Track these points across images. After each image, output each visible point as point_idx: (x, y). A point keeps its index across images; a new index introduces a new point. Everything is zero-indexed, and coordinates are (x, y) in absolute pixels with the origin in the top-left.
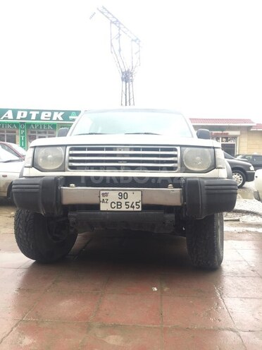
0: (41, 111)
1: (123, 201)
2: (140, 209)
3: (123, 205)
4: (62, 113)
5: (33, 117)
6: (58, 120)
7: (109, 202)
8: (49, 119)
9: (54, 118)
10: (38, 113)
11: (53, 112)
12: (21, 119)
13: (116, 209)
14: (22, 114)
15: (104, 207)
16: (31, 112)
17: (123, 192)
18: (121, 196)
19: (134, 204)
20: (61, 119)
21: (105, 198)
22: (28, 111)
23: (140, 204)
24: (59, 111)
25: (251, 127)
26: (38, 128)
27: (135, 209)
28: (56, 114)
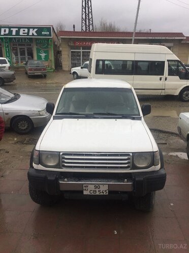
0: (19, 28)
1: (97, 190)
2: (107, 194)
3: (97, 192)
4: (36, 30)
5: (14, 33)
6: (33, 35)
7: (89, 190)
8: (26, 34)
9: (31, 34)
10: (17, 29)
11: (29, 28)
12: (5, 35)
13: (93, 194)
14: (5, 31)
15: (85, 193)
16: (12, 29)
17: (97, 185)
18: (96, 187)
19: (104, 191)
20: (35, 34)
21: (86, 188)
22: (10, 28)
23: (107, 191)
24: (34, 28)
25: (182, 40)
26: (18, 41)
27: (104, 194)
28: (31, 30)
